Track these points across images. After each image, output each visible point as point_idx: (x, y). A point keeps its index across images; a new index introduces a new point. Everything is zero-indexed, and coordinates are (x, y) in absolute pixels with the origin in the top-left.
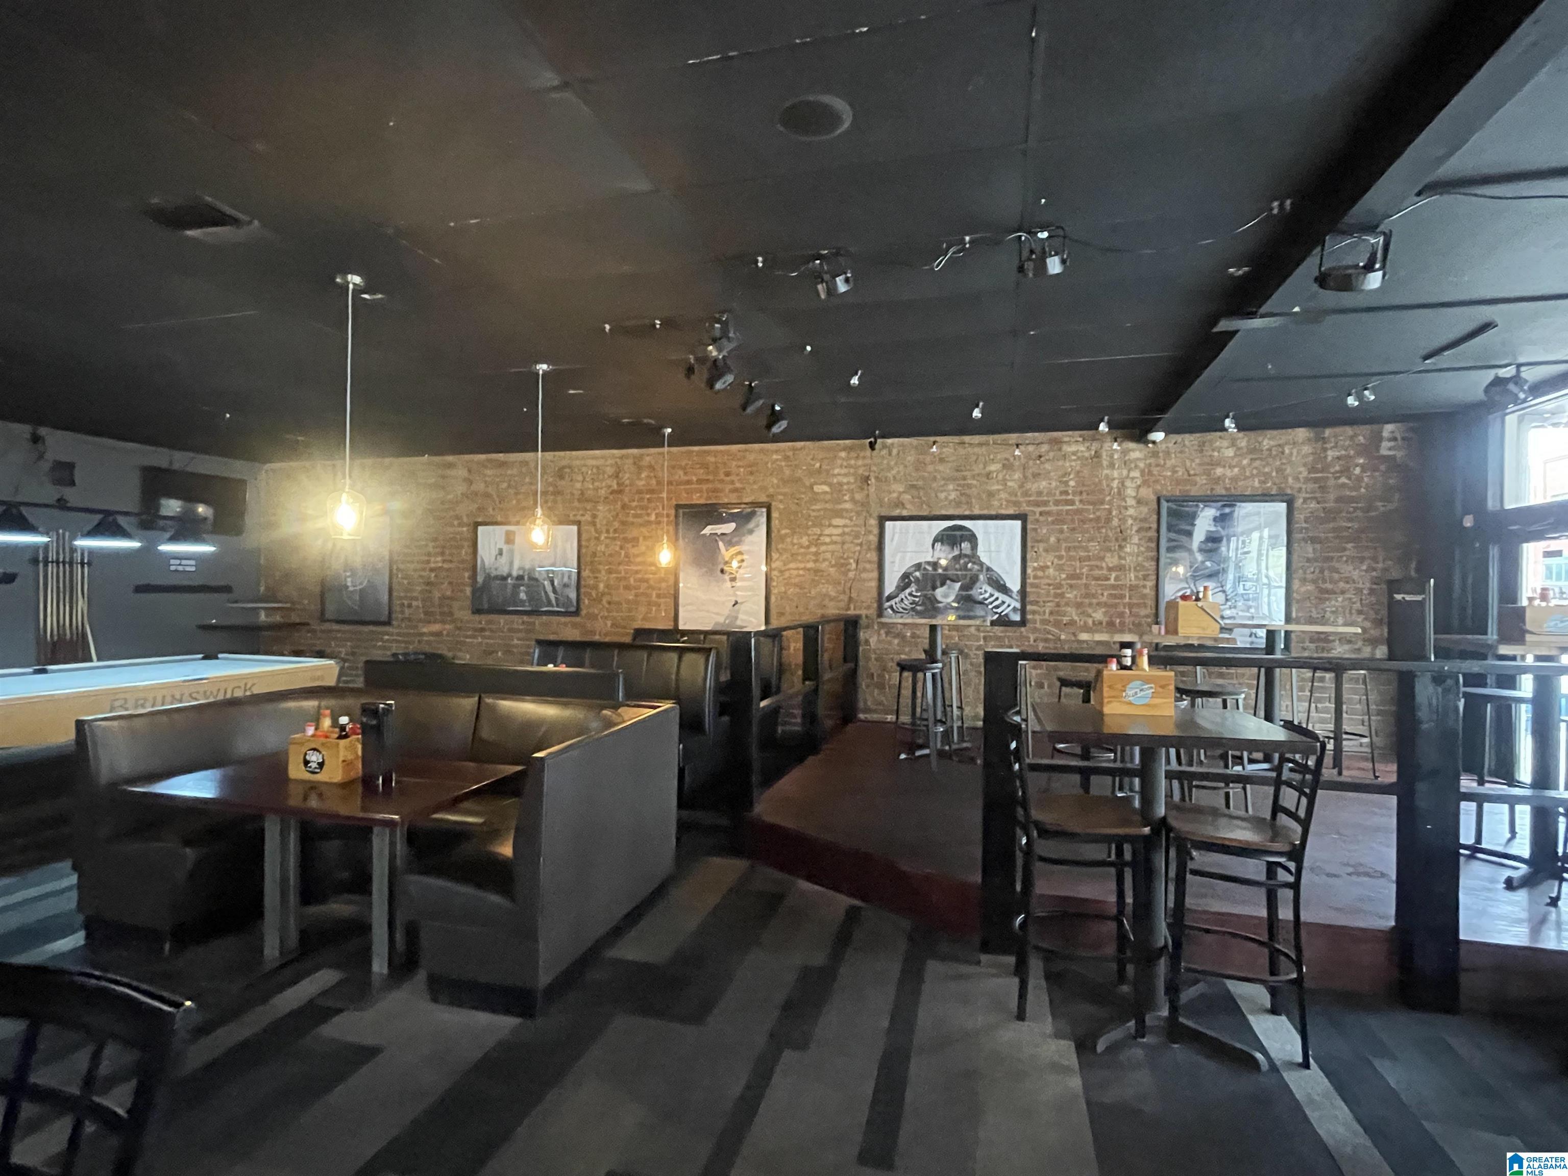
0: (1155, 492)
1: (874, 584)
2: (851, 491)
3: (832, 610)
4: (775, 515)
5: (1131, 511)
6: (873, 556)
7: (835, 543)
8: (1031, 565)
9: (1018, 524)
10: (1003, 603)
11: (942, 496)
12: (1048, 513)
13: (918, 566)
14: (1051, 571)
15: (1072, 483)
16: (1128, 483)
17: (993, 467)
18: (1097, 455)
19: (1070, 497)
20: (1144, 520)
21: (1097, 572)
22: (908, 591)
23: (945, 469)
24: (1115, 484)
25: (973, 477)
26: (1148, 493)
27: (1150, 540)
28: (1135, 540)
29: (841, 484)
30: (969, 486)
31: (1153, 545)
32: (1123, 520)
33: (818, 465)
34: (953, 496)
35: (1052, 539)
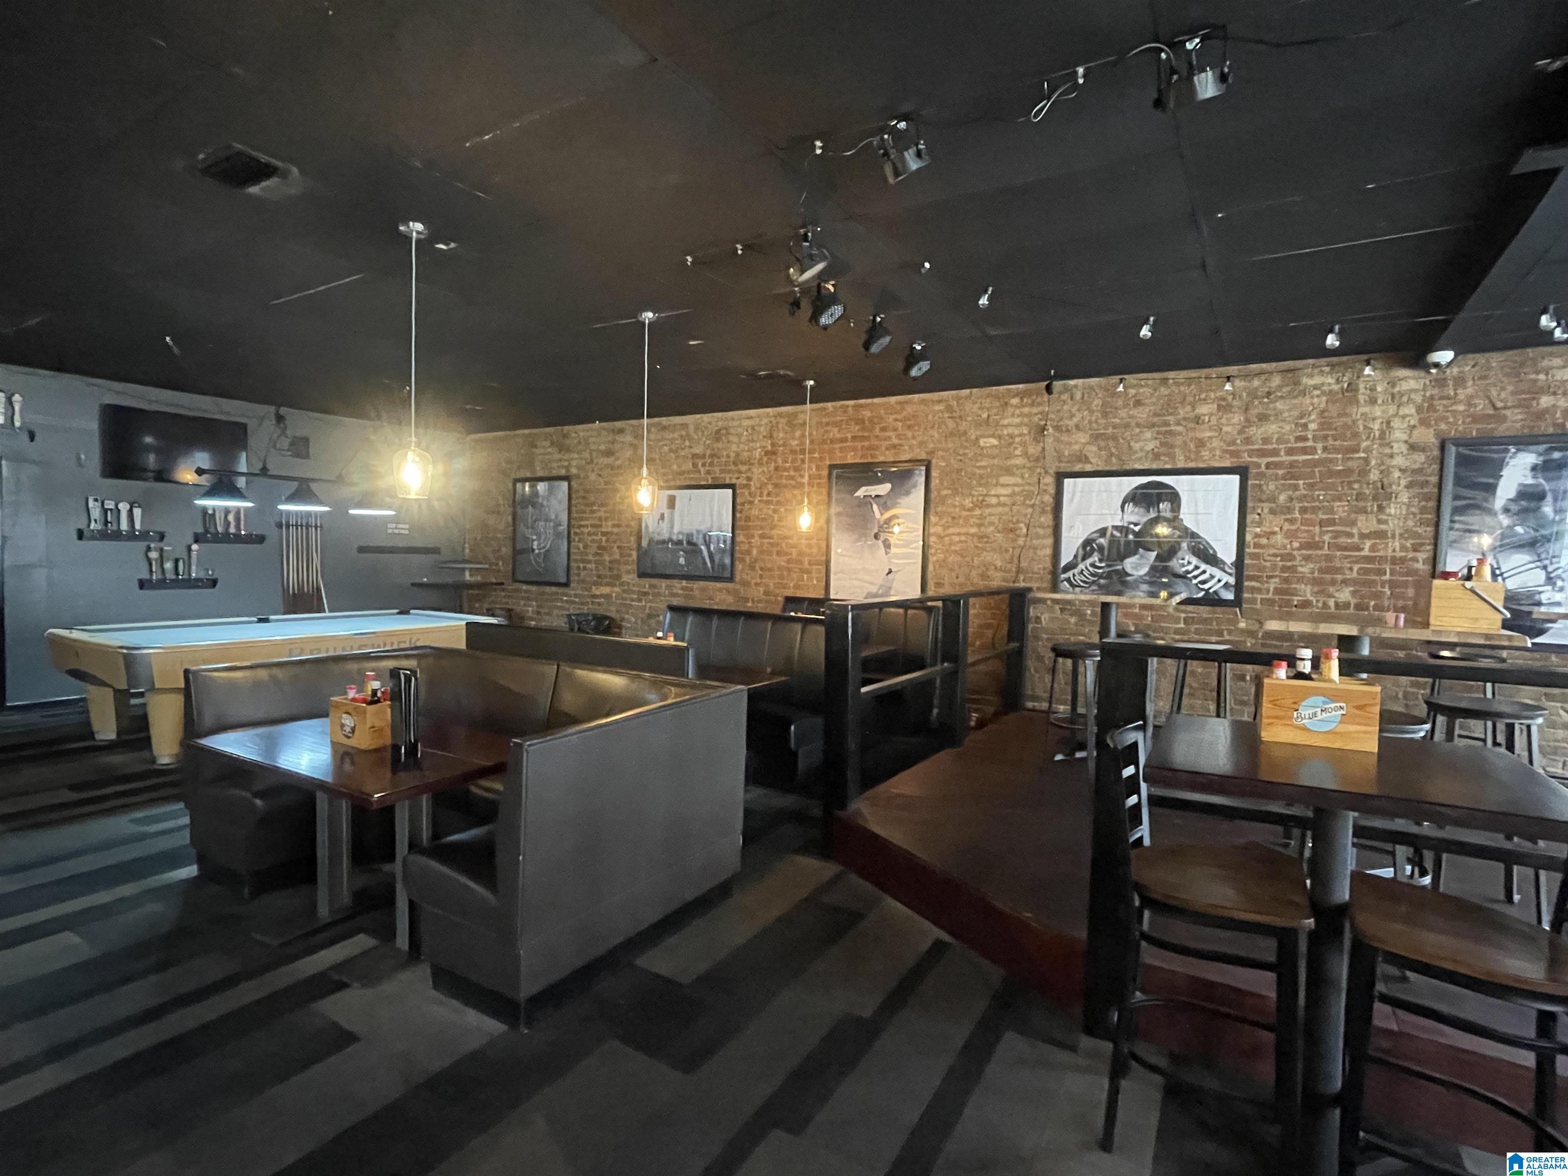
0: (1437, 434)
1: (1048, 551)
2: (1024, 444)
3: (997, 581)
4: (934, 473)
5: (1399, 461)
6: (1047, 519)
7: (1004, 505)
8: (1251, 531)
9: (1236, 478)
10: (1212, 577)
11: (1136, 446)
12: (1277, 465)
13: (1103, 532)
14: (1279, 539)
15: (1312, 426)
16: (1396, 423)
17: (1204, 410)
18: (1352, 388)
19: (1310, 443)
20: (1420, 471)
21: (1343, 540)
22: (1089, 561)
23: (1141, 414)
24: (1376, 426)
25: (1178, 424)
26: (1427, 436)
27: (1426, 497)
28: (1404, 497)
29: (1012, 436)
30: (1171, 433)
31: (1432, 504)
32: (1385, 473)
33: (985, 416)
34: (1150, 446)
35: (1282, 498)
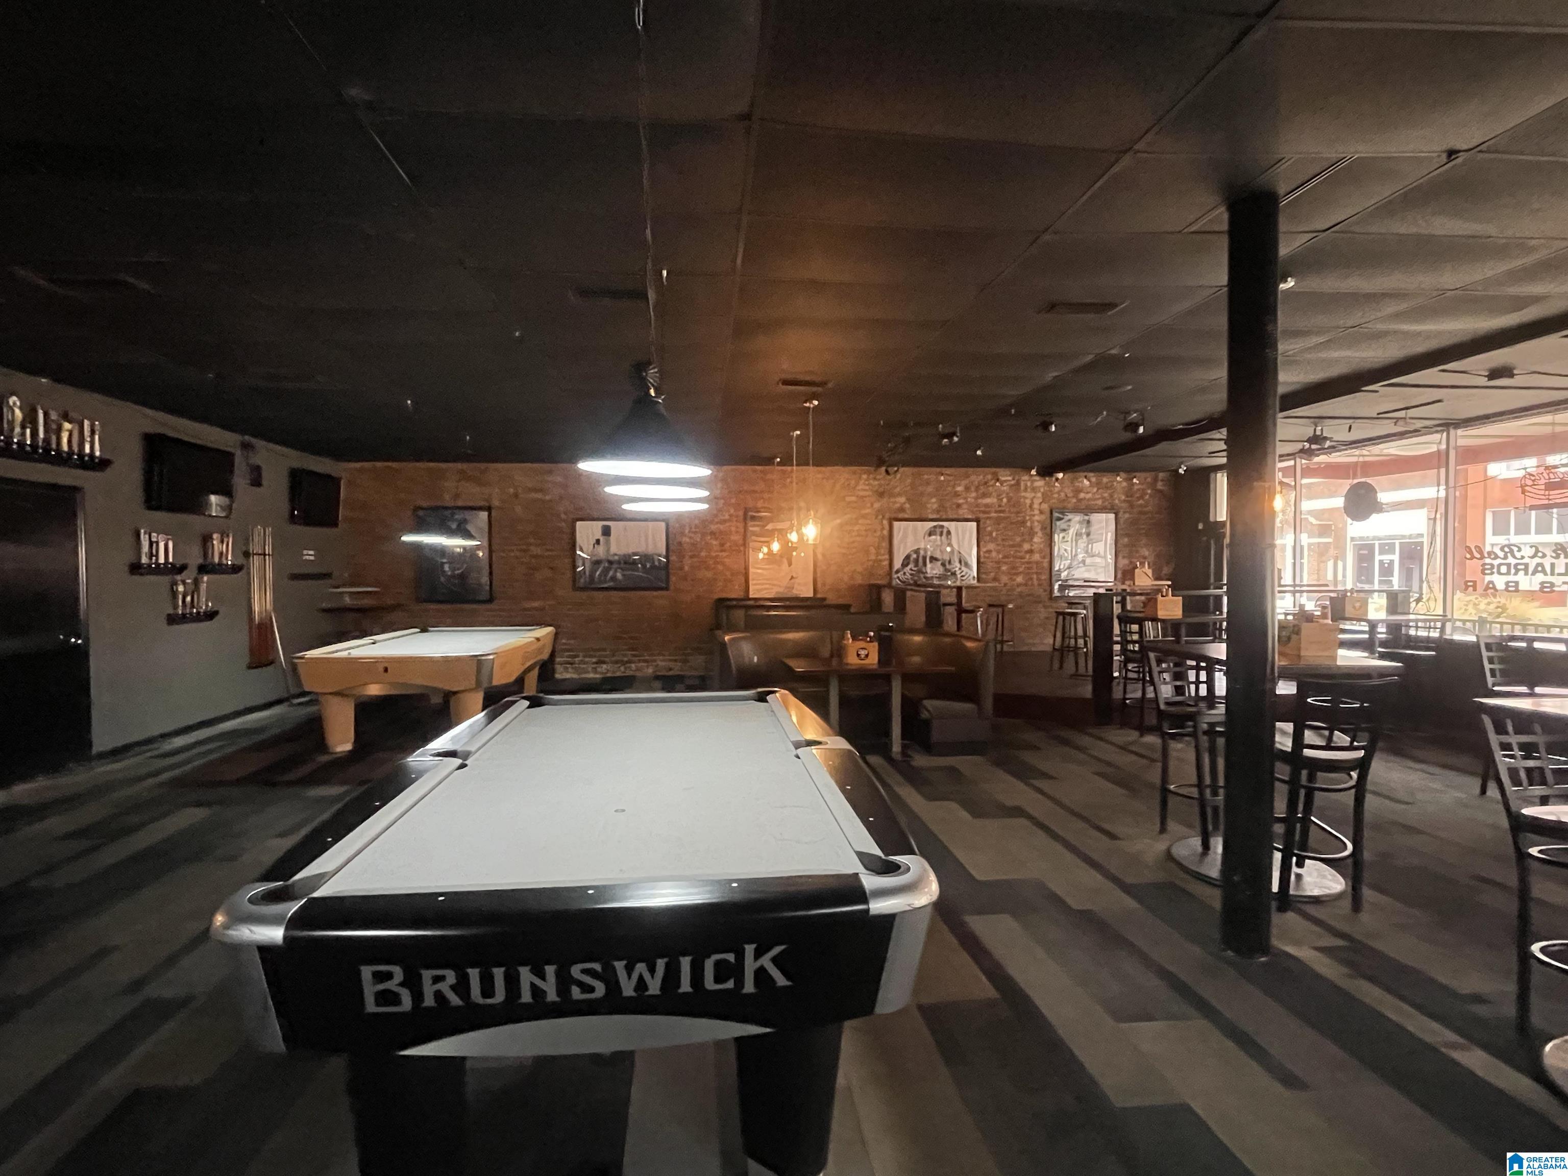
0: (1049, 506)
1: (886, 563)
2: (870, 501)
3: (859, 580)
5: (1037, 518)
6: (886, 544)
7: (861, 536)
8: (983, 549)
9: (975, 524)
10: (967, 573)
11: (929, 506)
12: (991, 518)
13: (917, 551)
14: (994, 554)
15: (1004, 500)
16: (1035, 501)
17: (959, 489)
18: (1018, 484)
19: (1003, 509)
20: (1043, 523)
21: (1019, 554)
22: (909, 567)
23: (930, 489)
24: (1028, 501)
25: (947, 494)
26: (1045, 507)
27: (1048, 535)
28: (1040, 534)
29: (864, 496)
30: (944, 500)
31: (1049, 538)
32: (1032, 522)
33: (847, 483)
34: (935, 506)
35: (994, 534)
